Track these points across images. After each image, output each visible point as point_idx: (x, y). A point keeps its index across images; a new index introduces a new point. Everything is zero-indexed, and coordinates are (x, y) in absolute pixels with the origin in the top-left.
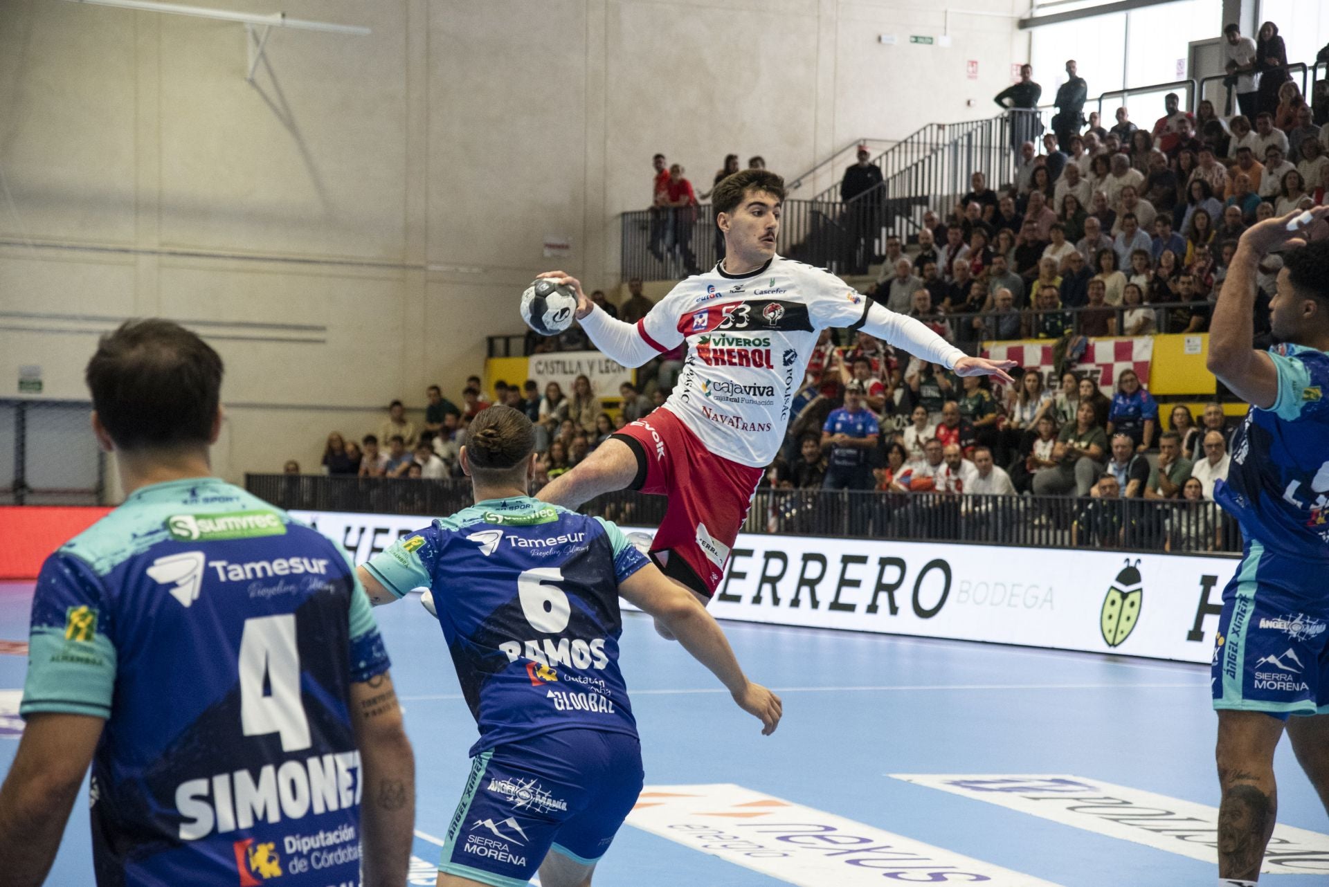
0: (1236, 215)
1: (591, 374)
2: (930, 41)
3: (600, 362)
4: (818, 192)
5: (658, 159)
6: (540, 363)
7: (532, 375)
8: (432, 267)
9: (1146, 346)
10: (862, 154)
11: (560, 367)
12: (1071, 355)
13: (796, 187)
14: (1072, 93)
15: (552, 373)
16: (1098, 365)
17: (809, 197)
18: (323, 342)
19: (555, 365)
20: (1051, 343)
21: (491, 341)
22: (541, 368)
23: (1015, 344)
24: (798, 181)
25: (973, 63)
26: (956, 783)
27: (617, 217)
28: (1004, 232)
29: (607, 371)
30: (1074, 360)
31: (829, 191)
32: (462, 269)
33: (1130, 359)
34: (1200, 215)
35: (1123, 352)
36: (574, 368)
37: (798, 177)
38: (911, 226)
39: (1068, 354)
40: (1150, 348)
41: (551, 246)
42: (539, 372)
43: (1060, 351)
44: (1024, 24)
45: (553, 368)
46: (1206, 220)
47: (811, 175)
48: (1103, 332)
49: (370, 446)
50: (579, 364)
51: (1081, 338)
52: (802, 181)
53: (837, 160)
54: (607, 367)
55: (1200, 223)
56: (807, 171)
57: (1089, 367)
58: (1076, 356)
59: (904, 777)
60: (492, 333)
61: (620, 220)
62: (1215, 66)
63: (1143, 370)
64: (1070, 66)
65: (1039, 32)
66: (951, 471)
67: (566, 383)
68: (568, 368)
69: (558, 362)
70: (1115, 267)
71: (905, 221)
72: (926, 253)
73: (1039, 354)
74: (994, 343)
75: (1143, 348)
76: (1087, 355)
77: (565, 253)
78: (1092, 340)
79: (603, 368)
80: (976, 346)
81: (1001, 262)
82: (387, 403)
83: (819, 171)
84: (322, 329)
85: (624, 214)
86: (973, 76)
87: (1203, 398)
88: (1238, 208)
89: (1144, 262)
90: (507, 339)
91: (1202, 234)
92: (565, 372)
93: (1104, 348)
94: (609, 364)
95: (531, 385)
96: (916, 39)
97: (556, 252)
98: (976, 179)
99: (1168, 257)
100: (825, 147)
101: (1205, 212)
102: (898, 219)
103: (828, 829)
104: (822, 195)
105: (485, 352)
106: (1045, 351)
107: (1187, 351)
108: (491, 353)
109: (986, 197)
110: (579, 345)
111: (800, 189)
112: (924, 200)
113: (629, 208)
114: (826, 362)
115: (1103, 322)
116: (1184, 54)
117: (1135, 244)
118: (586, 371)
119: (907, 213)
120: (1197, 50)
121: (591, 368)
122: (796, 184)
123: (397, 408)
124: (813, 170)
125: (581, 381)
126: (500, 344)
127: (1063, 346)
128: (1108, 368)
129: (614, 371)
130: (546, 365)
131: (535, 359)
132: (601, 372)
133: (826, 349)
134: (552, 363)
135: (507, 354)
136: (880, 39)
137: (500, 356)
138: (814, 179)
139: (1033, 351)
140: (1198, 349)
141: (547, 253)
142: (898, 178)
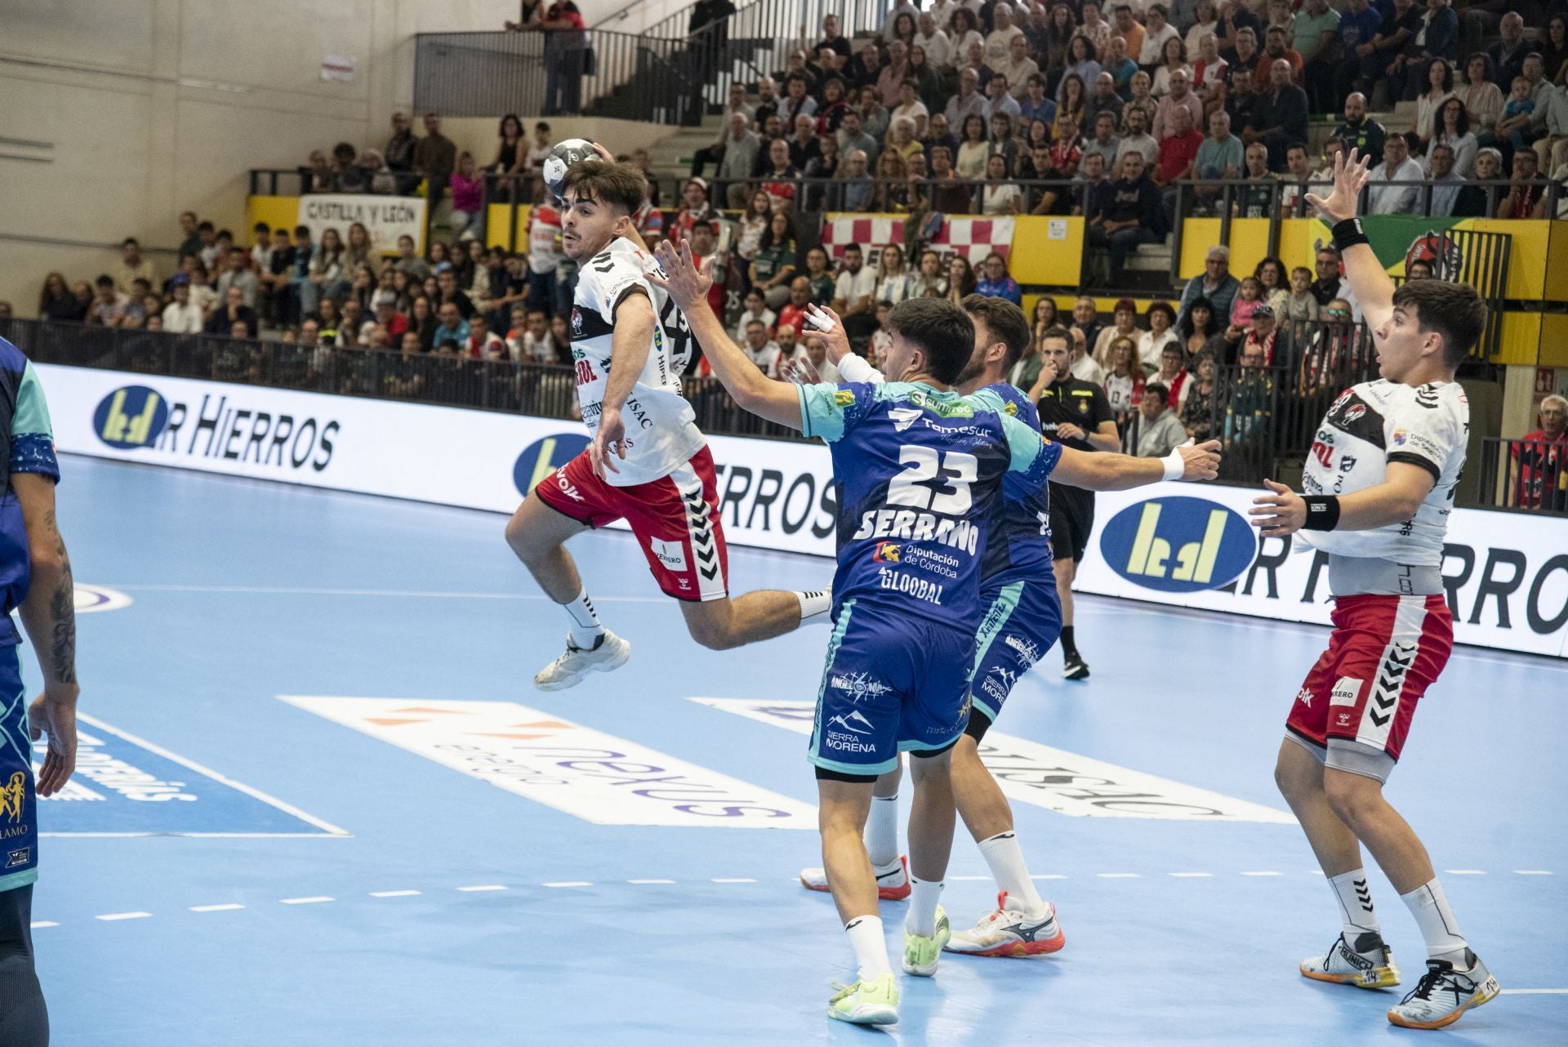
0: (1108, 83)
1: (372, 224)
3: (385, 209)
4: (648, 25)
6: (312, 205)
7: (303, 219)
8: (186, 82)
9: (1006, 228)
11: (337, 210)
12: (924, 233)
13: (622, 18)
15: (330, 217)
16: (953, 247)
17: (637, 31)
18: (48, 161)
19: (331, 209)
20: (902, 218)
21: (254, 174)
22: (314, 210)
23: (862, 217)
24: (624, 10)
26: (764, 710)
27: (410, 37)
29: (393, 220)
30: (927, 240)
31: (659, 25)
32: (223, 87)
33: (988, 241)
34: (1072, 82)
35: (981, 233)
36: (354, 213)
37: (624, 6)
38: (752, 72)
39: (920, 232)
40: (1011, 229)
41: (330, 67)
42: (312, 216)
43: (911, 228)
45: (328, 212)
46: (1081, 89)
47: (640, 5)
48: (962, 209)
49: (105, 289)
50: (360, 209)
51: (935, 214)
52: (629, 11)
54: (393, 216)
55: (1075, 87)
56: (634, 1)
57: (942, 248)
58: (929, 234)
59: (706, 701)
60: (255, 165)
61: (412, 45)
63: (1001, 255)
66: (784, 355)
67: (344, 228)
68: (346, 214)
69: (335, 206)
70: (984, 135)
71: (745, 66)
72: (768, 105)
73: (889, 230)
74: (840, 215)
75: (1003, 230)
76: (941, 235)
77: (346, 76)
78: (947, 218)
79: (388, 216)
80: (818, 216)
81: (853, 121)
82: (120, 239)
83: (648, 1)
84: (48, 146)
85: (419, 36)
87: (1068, 290)
88: (1109, 76)
89: (1005, 128)
90: (274, 174)
92: (343, 218)
93: (960, 227)
94: (396, 212)
95: (303, 231)
97: (335, 74)
98: (829, 23)
99: (1036, 128)
101: (1080, 76)
102: (737, 63)
103: (615, 755)
104: (652, 29)
105: (245, 188)
106: (895, 226)
107: (1050, 235)
108: (254, 189)
109: (840, 44)
110: (360, 187)
111: (627, 20)
112: (768, 44)
113: (426, 28)
115: (963, 197)
117: (1002, 110)
118: (365, 219)
119: (748, 57)
121: (374, 214)
123: (130, 247)
125: (359, 229)
126: (265, 179)
127: (914, 223)
128: (964, 249)
129: (401, 221)
130: (320, 208)
131: (308, 199)
132: (386, 220)
134: (328, 206)
135: (274, 191)
137: (264, 194)
138: (644, 9)
139: (882, 227)
140: (1064, 235)
141: (326, 74)
142: (739, 15)
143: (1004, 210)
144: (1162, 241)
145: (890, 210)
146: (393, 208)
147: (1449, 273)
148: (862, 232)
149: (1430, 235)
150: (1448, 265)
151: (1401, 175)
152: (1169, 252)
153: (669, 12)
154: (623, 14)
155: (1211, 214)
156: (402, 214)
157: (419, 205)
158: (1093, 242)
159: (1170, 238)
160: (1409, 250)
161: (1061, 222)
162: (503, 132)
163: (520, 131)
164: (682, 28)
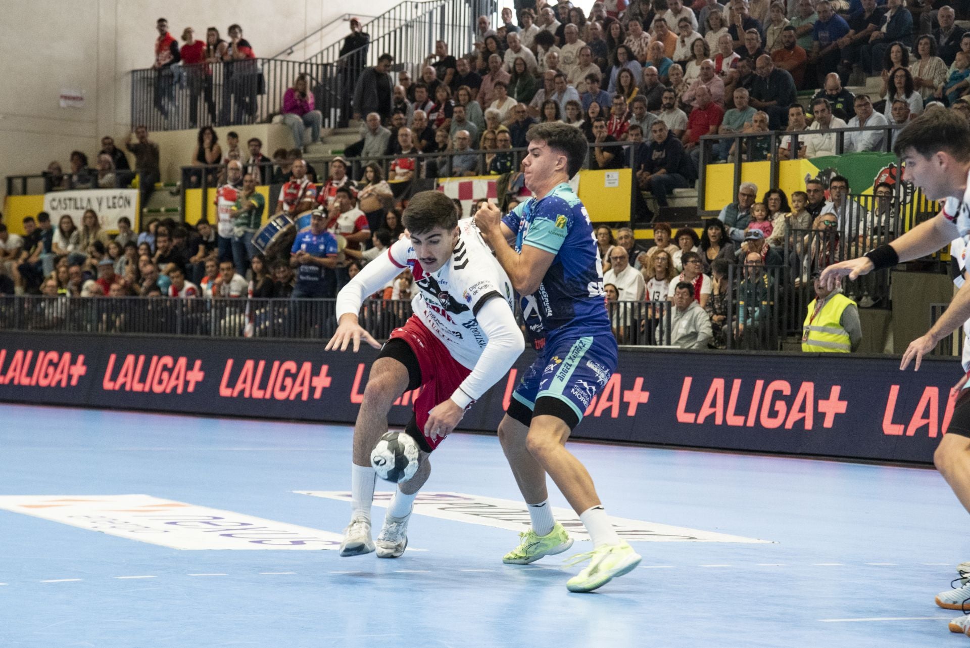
0: (653, 75)
1: (100, 210)
3: (108, 199)
4: (308, 56)
6: (54, 200)
11: (72, 203)
12: (512, 189)
15: (65, 208)
17: (304, 59)
19: (68, 202)
21: (10, 180)
22: (55, 204)
24: (291, 48)
27: (127, 74)
28: (462, 89)
29: (114, 207)
30: (514, 193)
31: (317, 55)
34: (624, 74)
36: (85, 205)
37: (291, 45)
39: (509, 187)
41: (66, 98)
42: (53, 208)
43: (502, 186)
45: (66, 204)
46: (629, 78)
47: (302, 44)
50: (89, 200)
52: (294, 49)
53: (325, 31)
54: (114, 204)
55: (624, 81)
56: (299, 40)
58: (516, 189)
60: (11, 173)
61: (129, 77)
67: (78, 217)
68: (79, 205)
69: (70, 199)
72: (399, 106)
73: (485, 188)
77: (79, 104)
79: (111, 204)
80: (433, 182)
81: (460, 112)
83: (309, 40)
85: (134, 72)
87: (620, 225)
88: (655, 69)
89: (576, 112)
90: (25, 179)
91: (626, 90)
92: (77, 208)
94: (116, 201)
95: (44, 217)
97: (70, 103)
98: (439, 46)
99: (594, 108)
100: (315, 20)
101: (628, 71)
104: (310, 59)
105: (4, 191)
106: (490, 185)
107: (607, 185)
108: (10, 191)
110: (89, 185)
111: (292, 55)
113: (138, 67)
114: (300, 193)
117: (566, 98)
118: (95, 207)
121: (100, 204)
122: (289, 51)
124: (304, 38)
125: (89, 214)
126: (18, 183)
127: (505, 182)
129: (120, 207)
130: (60, 201)
131: (50, 196)
132: (109, 207)
133: (302, 183)
134: (65, 200)
135: (25, 192)
137: (18, 194)
138: (305, 47)
139: (481, 186)
140: (617, 184)
141: (63, 103)
142: (375, 43)
144: (691, 184)
145: (486, 173)
146: (114, 198)
147: (906, 194)
148: (466, 191)
149: (892, 166)
150: (906, 188)
152: (696, 193)
153: (324, 47)
156: (121, 202)
157: (133, 194)
158: (639, 189)
159: (697, 182)
160: (876, 178)
161: (615, 174)
162: (201, 140)
163: (215, 139)
164: (333, 57)
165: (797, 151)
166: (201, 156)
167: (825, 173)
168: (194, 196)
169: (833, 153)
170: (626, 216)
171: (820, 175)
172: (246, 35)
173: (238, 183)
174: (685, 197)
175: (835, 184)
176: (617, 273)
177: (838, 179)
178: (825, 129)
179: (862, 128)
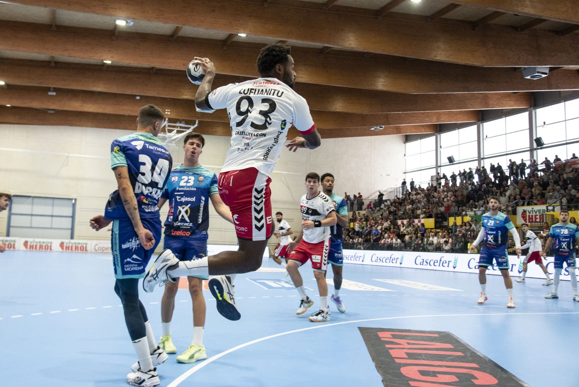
2: (389, 175)
5: (346, 193)
10: (380, 192)
14: (412, 183)
20: (408, 220)
23: (402, 220)
25: (397, 179)
35: (419, 221)
38: (387, 204)
44: (405, 173)
48: (417, 218)
51: (413, 219)
55: (432, 202)
57: (414, 224)
58: (412, 222)
62: (435, 179)
63: (423, 224)
64: (412, 179)
65: (407, 174)
70: (419, 209)
74: (399, 220)
75: (423, 221)
76: (414, 222)
78: (415, 220)
86: (397, 181)
87: (433, 229)
93: (416, 221)
96: (387, 175)
100: (373, 191)
106: (407, 221)
107: (430, 221)
109: (399, 199)
112: (389, 200)
115: (417, 217)
116: (430, 178)
117: (421, 205)
120: (432, 177)
124: (371, 195)
127: (410, 221)
128: (417, 224)
136: (381, 175)
139: (405, 222)
143: (423, 218)
144: (446, 221)
145: (406, 219)
151: (481, 209)
154: (369, 197)
155: (453, 216)
158: (436, 222)
159: (447, 221)
162: (353, 214)
163: (355, 214)
164: (377, 198)
165: (466, 215)
166: (353, 216)
167: (472, 219)
168: (352, 224)
169: (474, 215)
170: (433, 226)
171: (471, 219)
172: (361, 194)
173: (360, 221)
174: (445, 224)
175: (475, 221)
176: (433, 238)
177: (475, 220)
178: (472, 210)
179: (479, 211)
